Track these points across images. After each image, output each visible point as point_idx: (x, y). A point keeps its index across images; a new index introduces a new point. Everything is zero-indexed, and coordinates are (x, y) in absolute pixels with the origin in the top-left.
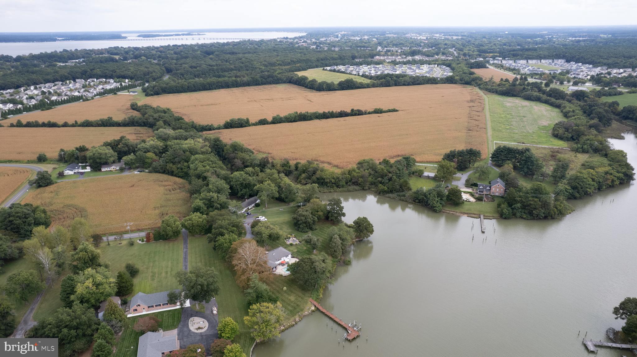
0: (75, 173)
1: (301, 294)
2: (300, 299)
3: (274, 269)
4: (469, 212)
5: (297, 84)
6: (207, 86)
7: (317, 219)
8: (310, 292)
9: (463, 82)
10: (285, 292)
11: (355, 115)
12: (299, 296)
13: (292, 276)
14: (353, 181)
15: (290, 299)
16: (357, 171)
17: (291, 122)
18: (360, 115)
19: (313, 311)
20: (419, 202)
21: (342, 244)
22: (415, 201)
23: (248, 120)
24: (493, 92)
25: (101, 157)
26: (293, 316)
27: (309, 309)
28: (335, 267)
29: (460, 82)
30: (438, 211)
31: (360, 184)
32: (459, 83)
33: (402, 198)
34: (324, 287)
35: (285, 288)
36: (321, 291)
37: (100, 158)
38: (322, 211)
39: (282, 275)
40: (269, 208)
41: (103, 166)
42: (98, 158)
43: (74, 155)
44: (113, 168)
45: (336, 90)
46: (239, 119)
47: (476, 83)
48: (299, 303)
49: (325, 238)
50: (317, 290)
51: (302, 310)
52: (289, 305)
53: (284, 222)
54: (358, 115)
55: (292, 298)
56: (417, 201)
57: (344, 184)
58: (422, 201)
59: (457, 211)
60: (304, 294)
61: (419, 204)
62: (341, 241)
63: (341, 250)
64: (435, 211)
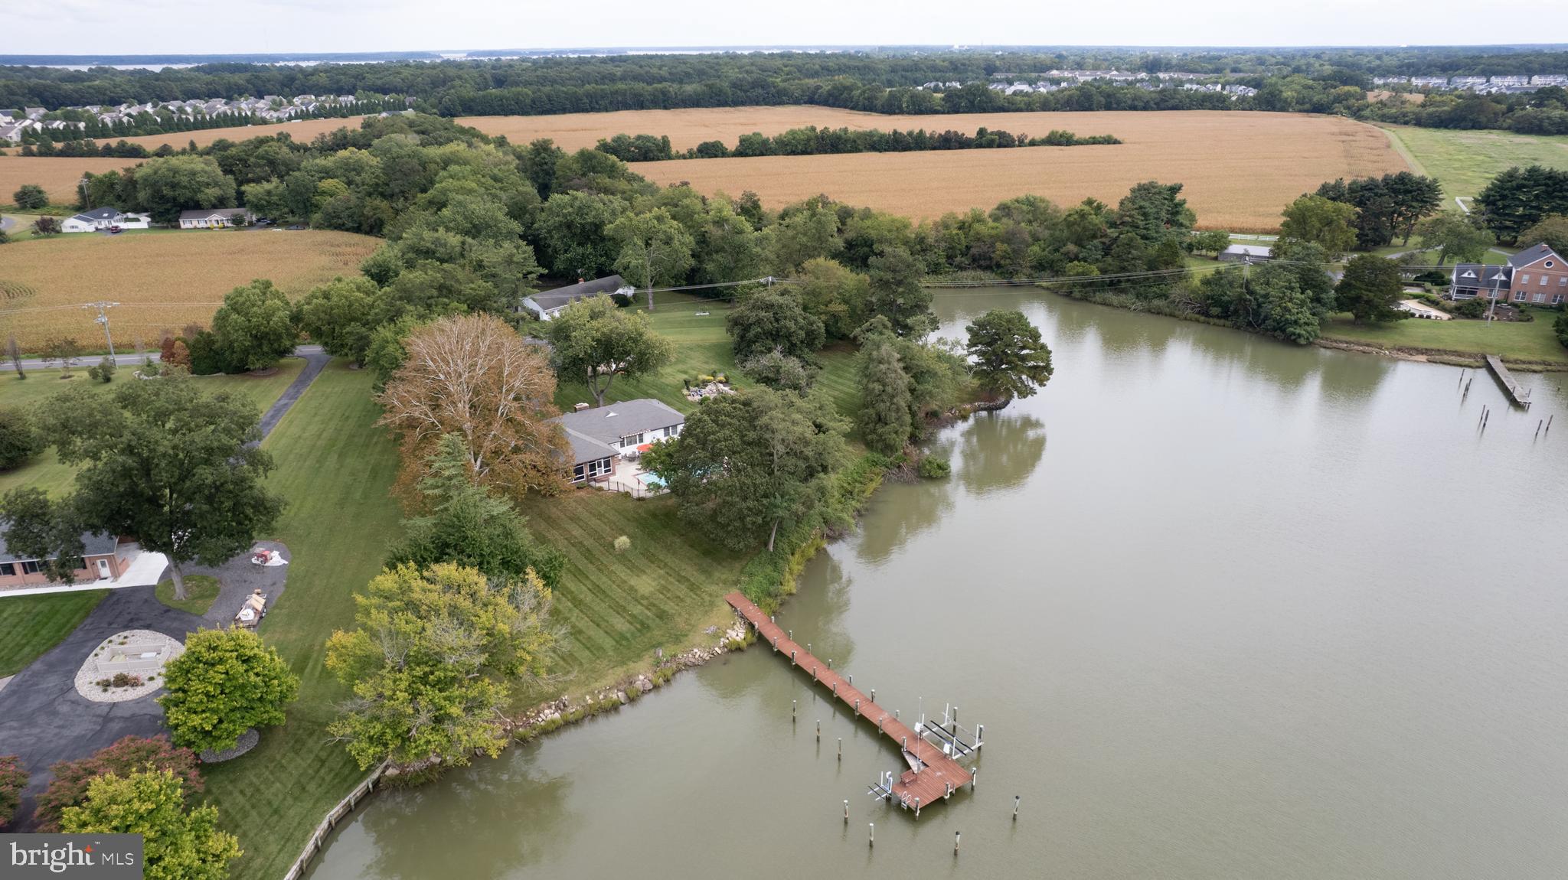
0: (97, 229)
1: (690, 572)
2: (682, 590)
3: (600, 472)
4: (1434, 346)
5: (829, 105)
6: (585, 100)
7: (822, 325)
8: (737, 566)
9: (1307, 106)
10: (623, 557)
11: (990, 144)
12: (682, 579)
13: (673, 501)
14: (974, 251)
15: (632, 588)
16: (991, 224)
17: (794, 153)
18: (1005, 147)
19: (736, 649)
20: (1225, 314)
21: (912, 391)
22: (1207, 314)
23: (665, 141)
24: (1406, 123)
25: (176, 180)
26: (623, 663)
27: (716, 636)
28: (874, 485)
29: (1299, 107)
30: (1302, 341)
31: (998, 266)
32: (1294, 111)
33: (1156, 302)
34: (812, 552)
35: (623, 541)
36: (796, 564)
37: (174, 186)
38: (846, 302)
39: (627, 495)
40: (656, 311)
41: (185, 213)
42: (166, 184)
43: (112, 185)
44: (215, 218)
45: (936, 112)
46: (639, 137)
47: (1348, 108)
48: (670, 607)
49: (847, 393)
50: (775, 561)
51: (677, 638)
52: (620, 610)
53: (699, 346)
54: (1000, 146)
55: (646, 584)
56: (1215, 311)
57: (943, 260)
58: (1236, 311)
59: (1380, 341)
60: (704, 571)
61: (1222, 321)
62: (907, 378)
63: (908, 419)
64: (1292, 341)
